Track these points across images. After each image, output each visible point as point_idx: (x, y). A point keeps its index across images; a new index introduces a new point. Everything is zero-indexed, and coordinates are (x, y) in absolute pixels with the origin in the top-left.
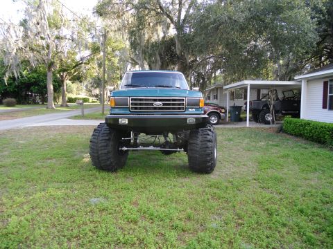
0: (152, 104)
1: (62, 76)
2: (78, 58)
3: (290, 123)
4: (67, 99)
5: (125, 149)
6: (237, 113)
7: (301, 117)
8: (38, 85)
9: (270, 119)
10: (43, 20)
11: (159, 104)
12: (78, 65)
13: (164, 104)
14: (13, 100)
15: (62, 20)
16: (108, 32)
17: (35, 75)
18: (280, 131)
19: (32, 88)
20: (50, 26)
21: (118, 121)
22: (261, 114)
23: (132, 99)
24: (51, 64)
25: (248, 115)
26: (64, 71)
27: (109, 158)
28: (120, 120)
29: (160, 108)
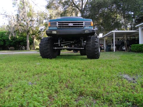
0: (68, 25)
1: (33, 37)
2: (40, 29)
3: (135, 46)
4: (36, 49)
5: (56, 48)
6: (109, 48)
7: (140, 44)
8: (23, 42)
9: (124, 49)
10: (25, 13)
11: (71, 25)
12: (40, 32)
13: (74, 25)
14: (13, 48)
15: (33, 14)
16: (52, 17)
17: (22, 38)
18: (130, 51)
19: (21, 43)
20: (28, 16)
21: (52, 32)
22: (120, 46)
23: (58, 23)
24: (28, 31)
25: (114, 47)
26: (34, 34)
27: (48, 52)
28: (53, 32)
29: (72, 27)
